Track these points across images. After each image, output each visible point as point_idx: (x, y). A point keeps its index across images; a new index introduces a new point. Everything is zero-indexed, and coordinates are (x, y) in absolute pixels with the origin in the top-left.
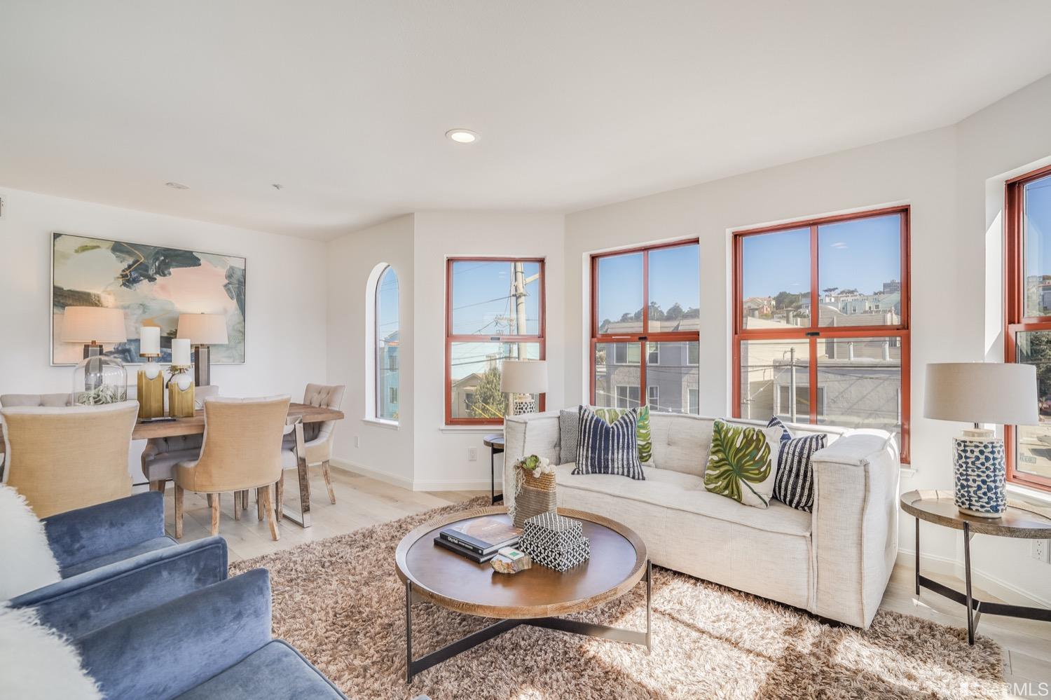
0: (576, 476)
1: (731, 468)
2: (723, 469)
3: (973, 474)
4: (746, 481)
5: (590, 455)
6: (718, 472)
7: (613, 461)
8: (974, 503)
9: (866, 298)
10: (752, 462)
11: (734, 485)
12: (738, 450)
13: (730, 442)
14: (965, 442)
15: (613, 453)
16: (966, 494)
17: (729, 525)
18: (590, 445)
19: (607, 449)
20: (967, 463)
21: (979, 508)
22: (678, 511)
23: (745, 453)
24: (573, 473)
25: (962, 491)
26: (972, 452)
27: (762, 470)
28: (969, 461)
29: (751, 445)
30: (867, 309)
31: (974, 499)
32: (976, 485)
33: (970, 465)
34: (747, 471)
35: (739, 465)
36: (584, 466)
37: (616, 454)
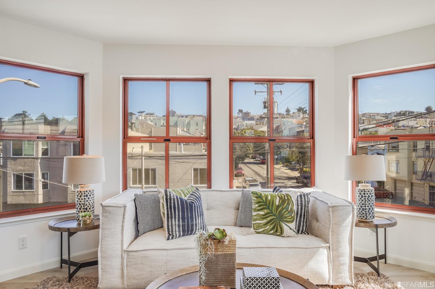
0: (170, 241)
1: (275, 217)
2: (269, 219)
3: (368, 203)
4: (286, 223)
5: (181, 223)
6: (266, 220)
7: (196, 225)
8: (368, 216)
9: (160, 118)
10: (287, 212)
11: (279, 227)
12: (278, 207)
13: (271, 202)
14: (364, 190)
15: (196, 220)
16: (365, 213)
17: (289, 249)
18: (181, 217)
19: (192, 218)
20: (365, 199)
21: (369, 218)
22: (258, 249)
23: (282, 207)
24: (168, 239)
25: (363, 212)
26: (367, 194)
27: (293, 215)
28: (366, 198)
29: (285, 203)
30: (162, 124)
31: (368, 214)
32: (368, 208)
33: (366, 200)
34: (286, 218)
35: (281, 215)
36: (177, 233)
37: (197, 220)
